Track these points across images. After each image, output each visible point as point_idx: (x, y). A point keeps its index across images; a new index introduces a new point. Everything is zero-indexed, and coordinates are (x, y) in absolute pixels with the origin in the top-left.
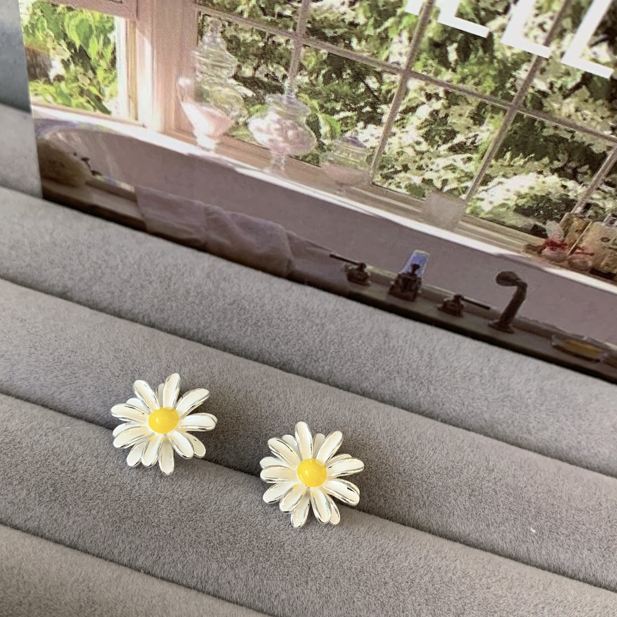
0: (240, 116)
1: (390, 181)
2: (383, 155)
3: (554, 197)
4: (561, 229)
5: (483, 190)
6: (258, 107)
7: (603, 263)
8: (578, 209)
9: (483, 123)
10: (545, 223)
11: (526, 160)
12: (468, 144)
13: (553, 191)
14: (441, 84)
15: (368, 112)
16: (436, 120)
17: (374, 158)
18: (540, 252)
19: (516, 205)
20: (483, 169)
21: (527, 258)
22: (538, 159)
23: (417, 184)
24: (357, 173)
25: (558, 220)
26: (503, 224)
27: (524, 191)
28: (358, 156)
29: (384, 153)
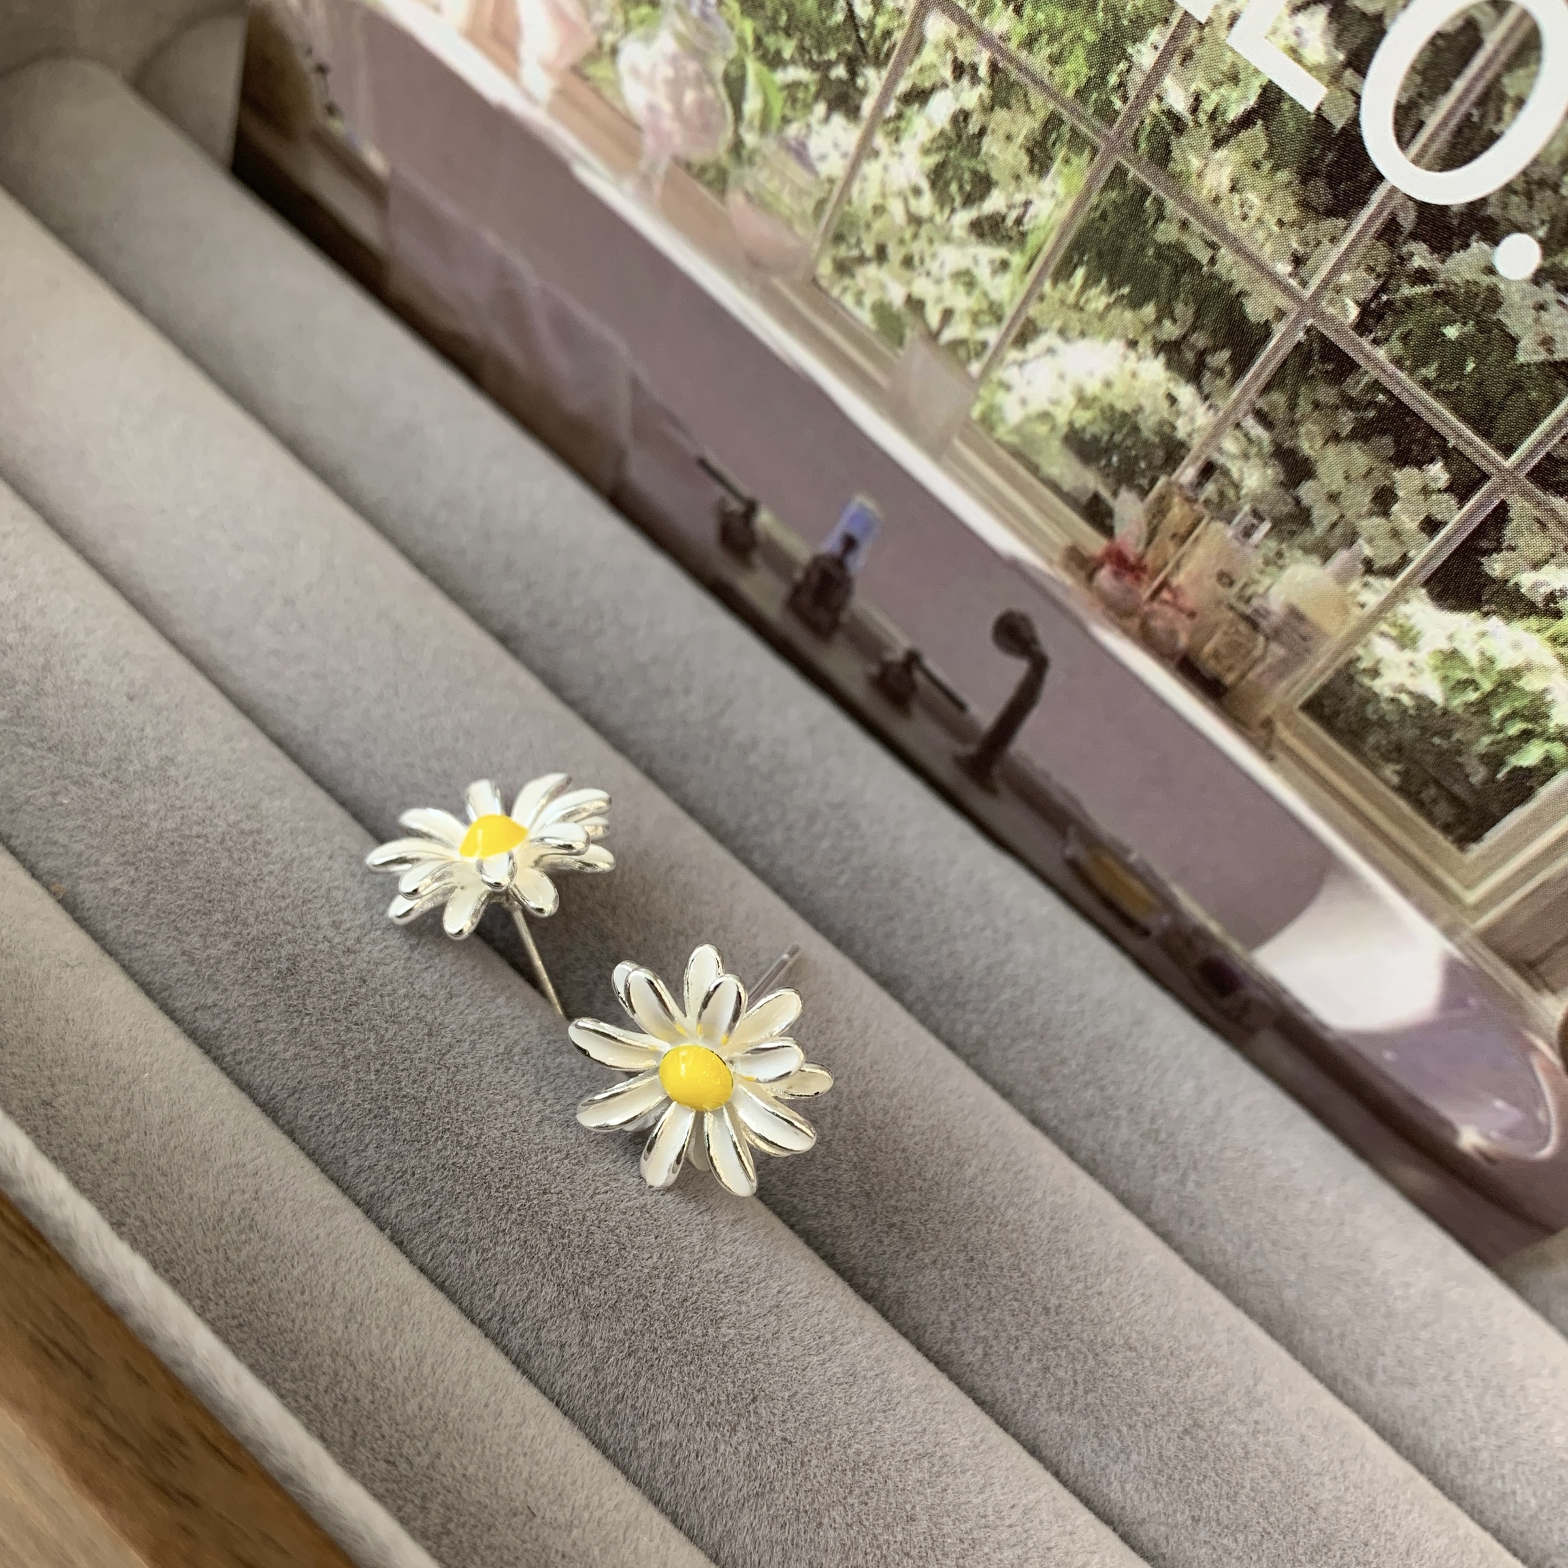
0: (608, 26)
1: (847, 281)
2: (846, 208)
3: (1148, 424)
4: (1143, 521)
5: (1015, 362)
6: (645, 10)
7: (1208, 648)
8: (1187, 473)
9: (1048, 172)
10: (1115, 494)
11: (1112, 300)
12: (1010, 222)
13: (1147, 404)
14: (985, 39)
15: (840, 81)
16: (959, 137)
17: (829, 208)
18: (1090, 577)
19: (1071, 424)
20: (1025, 302)
21: (1062, 585)
22: (1135, 303)
23: (895, 309)
24: (790, 242)
25: (1143, 493)
26: (1034, 469)
27: (1093, 387)
28: (800, 193)
29: (849, 202)
